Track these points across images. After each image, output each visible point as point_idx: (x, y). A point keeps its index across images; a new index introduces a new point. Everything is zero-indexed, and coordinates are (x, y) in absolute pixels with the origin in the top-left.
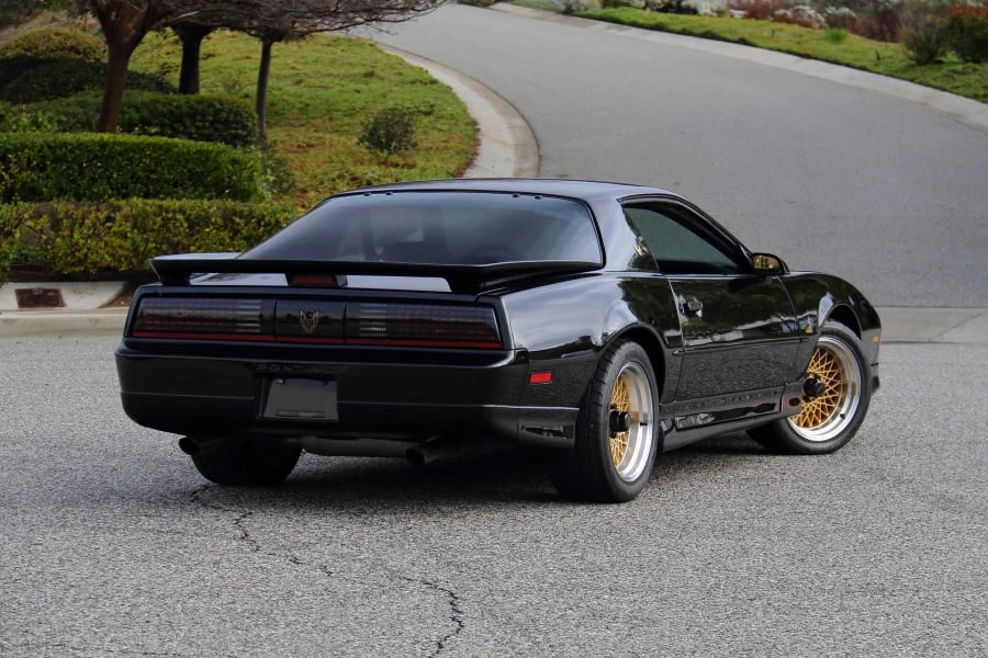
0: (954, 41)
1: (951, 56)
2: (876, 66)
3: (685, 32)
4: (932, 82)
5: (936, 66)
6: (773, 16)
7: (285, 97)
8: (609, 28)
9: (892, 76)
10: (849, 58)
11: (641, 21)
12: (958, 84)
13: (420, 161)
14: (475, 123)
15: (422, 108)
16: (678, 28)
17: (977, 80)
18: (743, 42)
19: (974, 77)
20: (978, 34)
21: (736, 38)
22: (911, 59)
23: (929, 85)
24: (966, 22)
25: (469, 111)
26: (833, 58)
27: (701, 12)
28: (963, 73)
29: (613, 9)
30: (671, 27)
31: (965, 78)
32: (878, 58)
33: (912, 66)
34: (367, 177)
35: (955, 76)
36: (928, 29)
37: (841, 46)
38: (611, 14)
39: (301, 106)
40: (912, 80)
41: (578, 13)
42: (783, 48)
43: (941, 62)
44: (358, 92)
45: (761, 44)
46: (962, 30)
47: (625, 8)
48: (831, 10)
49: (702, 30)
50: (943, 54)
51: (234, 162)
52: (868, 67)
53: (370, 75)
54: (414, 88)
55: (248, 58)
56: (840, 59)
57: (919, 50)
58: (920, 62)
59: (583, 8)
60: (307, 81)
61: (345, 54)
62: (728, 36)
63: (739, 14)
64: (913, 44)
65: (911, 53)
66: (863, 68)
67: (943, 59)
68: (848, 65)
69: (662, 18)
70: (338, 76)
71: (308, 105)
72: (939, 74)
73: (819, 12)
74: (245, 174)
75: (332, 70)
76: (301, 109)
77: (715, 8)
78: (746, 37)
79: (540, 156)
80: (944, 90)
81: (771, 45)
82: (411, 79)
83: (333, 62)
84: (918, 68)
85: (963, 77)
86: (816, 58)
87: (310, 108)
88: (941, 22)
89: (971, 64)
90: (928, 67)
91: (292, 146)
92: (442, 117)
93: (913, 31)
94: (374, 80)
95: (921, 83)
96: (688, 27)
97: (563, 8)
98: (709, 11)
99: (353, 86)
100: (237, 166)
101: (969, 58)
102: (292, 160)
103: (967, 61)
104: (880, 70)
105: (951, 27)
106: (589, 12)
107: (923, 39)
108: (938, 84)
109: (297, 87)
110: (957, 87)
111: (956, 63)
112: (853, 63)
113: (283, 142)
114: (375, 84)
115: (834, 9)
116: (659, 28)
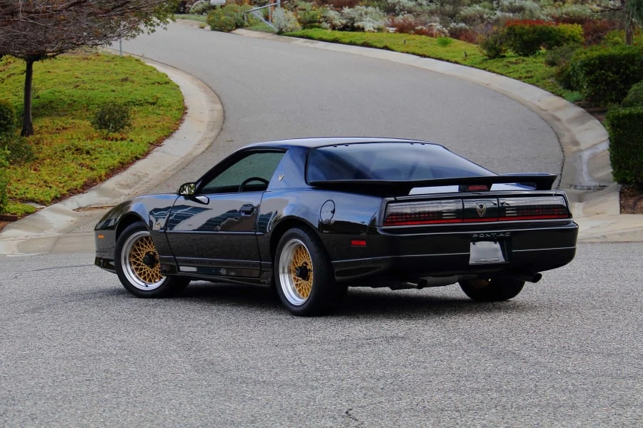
0: (511, 43)
1: (510, 53)
2: (465, 61)
3: (351, 43)
4: (496, 70)
5: (501, 59)
6: (414, 30)
7: (62, 97)
8: (306, 42)
9: (473, 67)
10: (448, 56)
11: (325, 37)
12: (511, 70)
13: (131, 136)
14: (186, 108)
15: (150, 100)
16: (347, 41)
17: (524, 68)
18: (386, 48)
19: (522, 65)
20: (525, 38)
21: (381, 46)
22: (485, 55)
23: (494, 72)
24: (518, 30)
25: (185, 101)
26: (439, 57)
27: (366, 30)
28: (516, 63)
29: (309, 30)
30: (343, 40)
31: (516, 67)
32: (466, 56)
33: (486, 60)
34: (86, 148)
35: (510, 65)
36: (495, 36)
37: (447, 48)
38: (306, 34)
39: (70, 102)
40: (484, 69)
41: (287, 33)
42: (410, 51)
43: (504, 56)
44: (114, 91)
45: (397, 49)
46: (516, 35)
47: (316, 29)
48: (453, 25)
49: (362, 41)
50: (505, 51)
52: (460, 61)
53: (126, 80)
54: (153, 87)
55: (49, 72)
56: (443, 57)
57: (490, 49)
58: (491, 58)
59: (289, 30)
60: (82, 85)
61: (116, 67)
62: (377, 45)
63: (392, 30)
64: (486, 45)
65: (485, 52)
66: (456, 63)
67: (506, 54)
68: (448, 61)
69: (338, 34)
70: (104, 81)
71: (74, 102)
72: (500, 64)
73: (444, 26)
75: (102, 78)
76: (70, 104)
77: (376, 27)
78: (388, 45)
79: (222, 129)
80: (502, 75)
81: (402, 49)
82: (153, 81)
83: (105, 72)
84: (489, 61)
85: (515, 66)
86: (429, 57)
87: (76, 103)
88: (503, 31)
89: (522, 57)
90: (495, 60)
91: (53, 129)
92: (163, 105)
93: (485, 37)
94: (128, 83)
95: (489, 71)
96: (353, 40)
97: (277, 30)
98: (372, 29)
99: (113, 87)
101: (521, 53)
102: (46, 139)
103: (520, 55)
104: (466, 63)
105: (509, 34)
106: (294, 33)
107: (492, 42)
108: (498, 71)
109: (74, 90)
110: (510, 73)
111: (512, 57)
112: (450, 59)
113: (46, 127)
114: (128, 86)
115: (455, 24)
116: (335, 41)
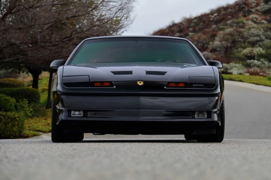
18: (240, 81)
21: (239, 80)
27: (234, 74)
42: (252, 82)
45: (246, 81)
51: (6, 100)
62: (237, 80)
63: (246, 74)
74: (9, 104)
77: (239, 73)
86: (261, 85)
98: (236, 73)
100: (6, 101)
